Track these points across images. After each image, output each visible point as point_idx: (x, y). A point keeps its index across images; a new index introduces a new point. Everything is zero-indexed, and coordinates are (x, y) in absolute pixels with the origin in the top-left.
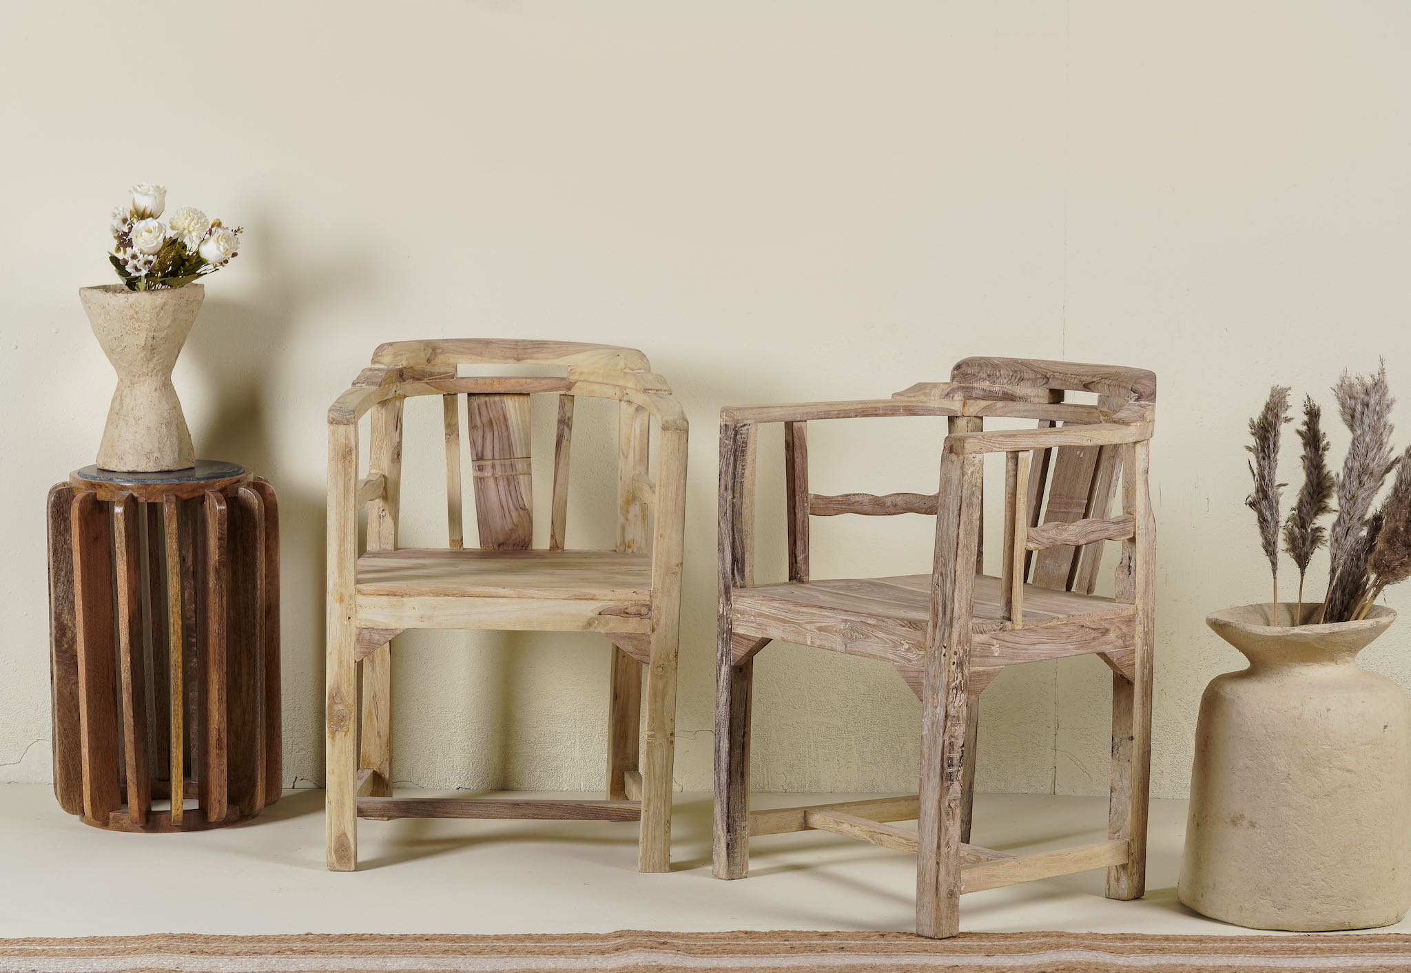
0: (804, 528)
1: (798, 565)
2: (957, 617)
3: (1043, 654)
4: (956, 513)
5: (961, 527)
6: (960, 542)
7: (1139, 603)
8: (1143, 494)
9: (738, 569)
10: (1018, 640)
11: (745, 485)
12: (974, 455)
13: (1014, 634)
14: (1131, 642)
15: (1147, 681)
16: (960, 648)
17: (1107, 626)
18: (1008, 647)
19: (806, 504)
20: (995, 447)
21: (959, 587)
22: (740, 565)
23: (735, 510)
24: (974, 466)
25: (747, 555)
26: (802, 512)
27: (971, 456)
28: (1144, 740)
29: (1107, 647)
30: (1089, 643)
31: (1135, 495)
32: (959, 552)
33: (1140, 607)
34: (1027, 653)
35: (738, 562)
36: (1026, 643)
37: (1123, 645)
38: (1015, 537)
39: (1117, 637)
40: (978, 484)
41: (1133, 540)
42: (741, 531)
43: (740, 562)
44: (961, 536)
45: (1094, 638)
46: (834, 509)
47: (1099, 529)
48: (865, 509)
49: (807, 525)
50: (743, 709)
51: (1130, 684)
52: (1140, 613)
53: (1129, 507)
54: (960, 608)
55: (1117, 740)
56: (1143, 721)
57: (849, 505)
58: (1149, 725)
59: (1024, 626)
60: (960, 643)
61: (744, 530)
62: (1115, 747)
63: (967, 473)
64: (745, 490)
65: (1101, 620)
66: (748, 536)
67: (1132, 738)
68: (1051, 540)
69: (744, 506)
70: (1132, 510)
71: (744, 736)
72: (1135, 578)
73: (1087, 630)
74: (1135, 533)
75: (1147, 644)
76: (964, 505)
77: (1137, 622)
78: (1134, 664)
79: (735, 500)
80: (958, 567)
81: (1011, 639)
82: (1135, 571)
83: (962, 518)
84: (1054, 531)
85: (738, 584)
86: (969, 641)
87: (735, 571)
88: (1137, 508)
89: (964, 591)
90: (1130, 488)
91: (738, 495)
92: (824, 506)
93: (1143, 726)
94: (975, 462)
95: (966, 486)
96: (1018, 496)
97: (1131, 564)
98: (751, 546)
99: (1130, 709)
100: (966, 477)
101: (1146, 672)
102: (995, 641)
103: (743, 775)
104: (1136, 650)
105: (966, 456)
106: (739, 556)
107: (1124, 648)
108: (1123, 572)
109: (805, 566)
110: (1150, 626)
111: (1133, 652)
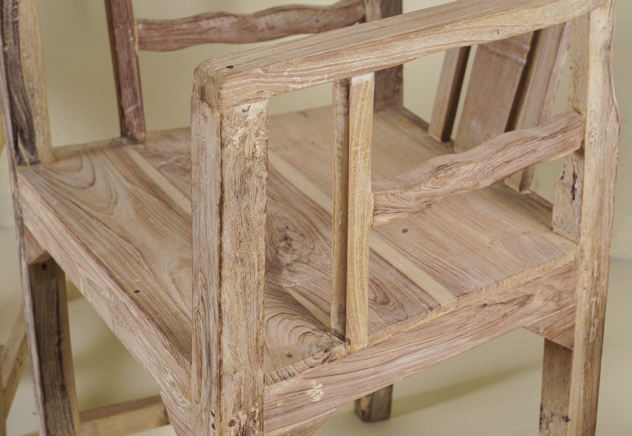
0: (131, 70)
1: (127, 120)
2: (231, 371)
3: (410, 368)
4: (216, 209)
5: (225, 233)
6: (225, 256)
7: (586, 242)
8: (600, 82)
9: (24, 141)
10: (359, 364)
11: (22, 26)
12: (245, 106)
13: (353, 359)
14: (569, 299)
15: (594, 342)
16: (240, 413)
17: (528, 292)
18: (342, 381)
19: (131, 39)
20: (294, 82)
21: (230, 327)
22: (26, 136)
23: (9, 62)
24: (246, 125)
25: (36, 121)
26: (126, 50)
27: (238, 110)
28: (585, 416)
29: (528, 319)
30: (496, 324)
31: (587, 85)
32: (226, 273)
33: (587, 247)
34: (379, 377)
35: (22, 132)
36: (376, 364)
37: (556, 307)
38: (349, 216)
39: (546, 300)
40: (258, 154)
41: (581, 152)
42: (23, 90)
43: (26, 131)
44: (227, 247)
45: (505, 315)
46: (176, 41)
47: (518, 155)
48: (226, 36)
49: (135, 66)
50: (54, 313)
51: (568, 352)
52: (587, 255)
53: (577, 101)
54: (235, 356)
55: (546, 412)
56: (585, 394)
57: (200, 33)
58: (594, 396)
59: (371, 341)
60: (241, 406)
61: (27, 88)
62: (545, 420)
63: (231, 141)
64: (22, 35)
65: (519, 286)
66: (36, 95)
67: (567, 419)
68: (423, 199)
69: (24, 55)
70: (580, 106)
71: (59, 344)
72: (580, 206)
73: (493, 308)
74: (583, 142)
75: (596, 294)
76: (229, 195)
77: (582, 268)
78: (573, 327)
79: (6, 49)
80: (225, 296)
81: (347, 367)
82: (581, 196)
83: (226, 217)
84: (429, 184)
85: (27, 160)
86: (258, 398)
87: (20, 145)
88: (589, 104)
89: (242, 330)
90: (579, 73)
91: (12, 41)
92: (161, 39)
93: (585, 400)
94: (249, 118)
95: (229, 164)
96: (352, 149)
97: (576, 186)
98: (41, 108)
99: (565, 381)
100: (229, 148)
101: (593, 330)
102: (313, 382)
103: (63, 388)
104: (578, 306)
105: (226, 112)
106: (23, 123)
107: (558, 310)
108: (564, 192)
109: (138, 120)
110: (602, 268)
111: (573, 311)
